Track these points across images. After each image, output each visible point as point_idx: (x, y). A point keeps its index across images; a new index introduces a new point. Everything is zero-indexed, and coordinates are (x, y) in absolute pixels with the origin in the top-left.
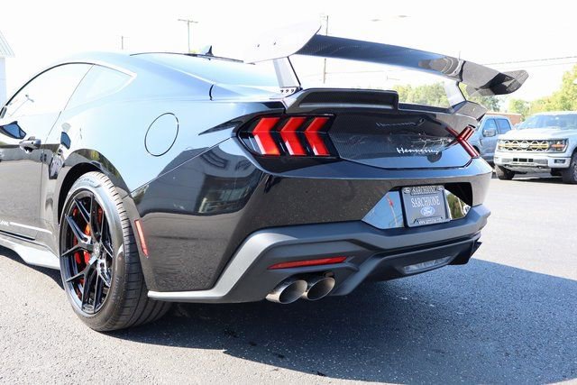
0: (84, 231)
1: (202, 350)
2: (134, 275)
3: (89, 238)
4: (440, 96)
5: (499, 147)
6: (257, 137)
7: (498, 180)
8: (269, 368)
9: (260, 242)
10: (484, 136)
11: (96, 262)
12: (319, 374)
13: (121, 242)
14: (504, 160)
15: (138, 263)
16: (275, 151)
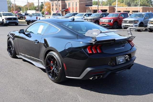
0: (51, 62)
1: (76, 87)
2: (63, 73)
3: (52, 64)
4: (134, 1)
5: (149, 23)
6: (87, 49)
7: (148, 32)
8: (89, 91)
9: (89, 69)
10: (145, 19)
11: (54, 69)
12: (99, 93)
13: (60, 67)
14: (150, 27)
15: (64, 71)
16: (91, 52)
